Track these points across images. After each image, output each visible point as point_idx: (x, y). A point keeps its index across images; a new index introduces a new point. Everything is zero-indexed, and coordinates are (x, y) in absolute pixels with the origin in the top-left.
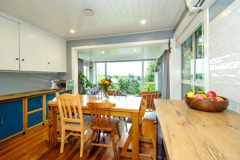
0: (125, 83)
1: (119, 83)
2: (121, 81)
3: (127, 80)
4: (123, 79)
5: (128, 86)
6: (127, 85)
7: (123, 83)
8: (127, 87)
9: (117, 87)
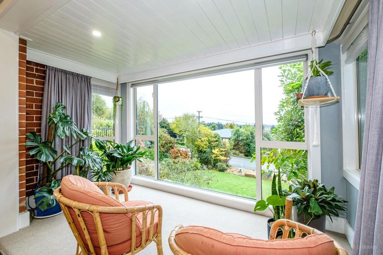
0: (245, 138)
1: (234, 137)
2: (237, 133)
3: (249, 133)
4: (242, 130)
5: (251, 142)
6: (248, 141)
7: (241, 138)
8: (249, 145)
9: (228, 145)
